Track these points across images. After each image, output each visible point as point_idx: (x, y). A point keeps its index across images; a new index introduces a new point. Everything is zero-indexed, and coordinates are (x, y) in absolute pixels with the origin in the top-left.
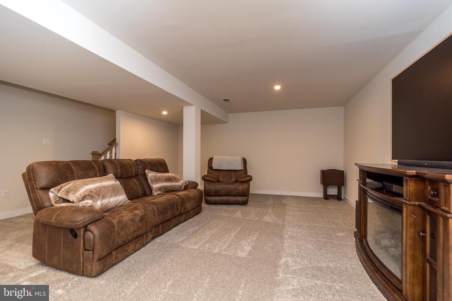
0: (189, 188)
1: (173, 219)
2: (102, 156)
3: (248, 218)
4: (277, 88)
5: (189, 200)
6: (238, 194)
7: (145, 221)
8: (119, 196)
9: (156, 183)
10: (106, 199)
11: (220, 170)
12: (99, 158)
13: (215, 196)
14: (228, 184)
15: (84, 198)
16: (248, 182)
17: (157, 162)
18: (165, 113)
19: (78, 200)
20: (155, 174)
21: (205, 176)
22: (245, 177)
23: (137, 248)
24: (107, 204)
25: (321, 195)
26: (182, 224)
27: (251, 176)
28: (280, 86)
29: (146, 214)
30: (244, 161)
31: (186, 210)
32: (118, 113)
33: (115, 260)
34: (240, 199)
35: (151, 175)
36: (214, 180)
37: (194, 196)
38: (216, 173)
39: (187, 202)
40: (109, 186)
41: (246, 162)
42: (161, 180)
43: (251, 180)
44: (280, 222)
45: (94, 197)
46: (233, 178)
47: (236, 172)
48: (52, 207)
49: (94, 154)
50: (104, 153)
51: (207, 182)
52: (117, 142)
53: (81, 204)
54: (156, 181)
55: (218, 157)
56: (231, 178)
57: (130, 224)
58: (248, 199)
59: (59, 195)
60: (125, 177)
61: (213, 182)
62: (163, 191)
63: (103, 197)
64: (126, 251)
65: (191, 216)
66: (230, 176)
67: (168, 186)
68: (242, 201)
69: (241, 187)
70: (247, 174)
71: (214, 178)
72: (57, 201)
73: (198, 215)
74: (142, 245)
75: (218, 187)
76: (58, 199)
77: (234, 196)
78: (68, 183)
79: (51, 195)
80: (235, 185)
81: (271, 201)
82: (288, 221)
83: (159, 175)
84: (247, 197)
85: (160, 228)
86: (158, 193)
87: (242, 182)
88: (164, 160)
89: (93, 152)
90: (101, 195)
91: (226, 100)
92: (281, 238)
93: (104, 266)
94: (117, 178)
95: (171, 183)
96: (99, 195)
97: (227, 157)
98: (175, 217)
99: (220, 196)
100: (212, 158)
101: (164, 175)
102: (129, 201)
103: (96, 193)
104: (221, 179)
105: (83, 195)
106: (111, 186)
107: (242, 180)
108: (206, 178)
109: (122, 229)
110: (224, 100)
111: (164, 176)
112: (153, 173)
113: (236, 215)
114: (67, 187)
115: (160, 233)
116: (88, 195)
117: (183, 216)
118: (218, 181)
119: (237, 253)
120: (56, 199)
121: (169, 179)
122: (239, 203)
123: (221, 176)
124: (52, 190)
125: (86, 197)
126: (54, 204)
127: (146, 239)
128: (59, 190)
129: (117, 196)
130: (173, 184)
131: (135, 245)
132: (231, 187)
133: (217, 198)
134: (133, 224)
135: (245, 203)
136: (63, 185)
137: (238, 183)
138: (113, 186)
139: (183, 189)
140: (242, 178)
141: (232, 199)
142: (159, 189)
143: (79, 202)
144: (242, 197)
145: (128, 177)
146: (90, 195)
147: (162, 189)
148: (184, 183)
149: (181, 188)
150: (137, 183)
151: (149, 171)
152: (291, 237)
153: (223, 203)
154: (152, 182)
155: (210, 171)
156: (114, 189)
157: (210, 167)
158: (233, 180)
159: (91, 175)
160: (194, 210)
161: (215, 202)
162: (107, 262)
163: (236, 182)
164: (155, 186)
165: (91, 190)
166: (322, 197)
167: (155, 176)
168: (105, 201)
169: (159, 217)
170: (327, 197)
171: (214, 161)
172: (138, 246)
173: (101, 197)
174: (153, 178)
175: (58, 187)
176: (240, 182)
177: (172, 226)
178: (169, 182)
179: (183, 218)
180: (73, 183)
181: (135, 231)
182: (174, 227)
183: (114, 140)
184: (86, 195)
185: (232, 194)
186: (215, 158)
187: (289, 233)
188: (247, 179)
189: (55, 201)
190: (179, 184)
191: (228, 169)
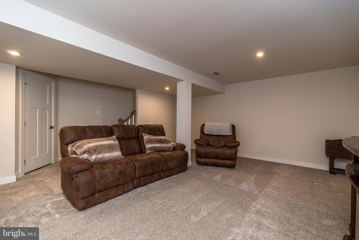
0: (177, 150)
1: (155, 174)
2: (125, 122)
3: (225, 182)
4: (260, 55)
5: (171, 160)
6: (225, 158)
7: (124, 174)
8: (113, 153)
9: (148, 144)
10: (101, 154)
11: (211, 135)
12: (123, 123)
13: (205, 158)
14: (216, 148)
15: (84, 152)
16: (236, 148)
17: (155, 127)
18: (167, 89)
19: (80, 154)
20: (149, 137)
21: (197, 140)
22: (232, 142)
23: (117, 194)
24: (102, 158)
25: (325, 167)
26: (165, 179)
27: (239, 142)
28: (263, 53)
29: (126, 169)
30: (233, 127)
31: (168, 168)
32: (137, 91)
33: (97, 201)
34: (228, 162)
35: (146, 137)
36: (204, 144)
37: (177, 157)
38: (207, 138)
39: (170, 162)
40: (106, 145)
41: (235, 128)
42: (153, 141)
43: (238, 145)
44: (256, 192)
45: (91, 153)
46: (222, 142)
47: (225, 137)
48: (69, 157)
49: (120, 120)
50: (127, 120)
51: (198, 146)
52: (136, 112)
53: (81, 157)
54: (149, 142)
55: (209, 123)
56: (220, 142)
57: (110, 175)
58: (235, 163)
59: (73, 149)
60: (127, 138)
61: (203, 145)
62: (153, 150)
63: (99, 153)
64: (107, 195)
65: (174, 173)
66: (219, 140)
67: (157, 147)
68: (230, 165)
69: (229, 152)
70: (235, 140)
71: (205, 142)
72: (72, 153)
73: (183, 173)
74: (123, 192)
75: (208, 150)
76: (73, 152)
77: (222, 159)
78: (80, 141)
79: (69, 148)
80: (223, 149)
81: (260, 168)
82: (266, 192)
83: (153, 137)
84: (234, 161)
85: (141, 180)
86: (149, 151)
87: (230, 147)
88: (162, 126)
89: (119, 119)
90: (97, 152)
91: (216, 73)
92: (246, 209)
93: (87, 204)
94: (118, 138)
95: (161, 144)
96: (95, 151)
97: (218, 124)
98: (157, 173)
99: (209, 158)
100: (204, 124)
101: (157, 137)
102: (122, 156)
103: (93, 150)
104: (211, 143)
105: (84, 151)
106: (108, 145)
107: (230, 145)
108: (198, 142)
109: (102, 178)
110: (214, 73)
111: (157, 139)
112: (148, 136)
113: (215, 177)
114: (79, 144)
115: (142, 184)
116: (88, 151)
117: (167, 173)
118: (209, 145)
119: (190, 216)
120: (71, 151)
121: (161, 141)
122: (227, 166)
123: (212, 140)
124: (70, 145)
125: (86, 152)
126: (70, 155)
127: (127, 187)
128: (74, 146)
129: (111, 153)
130: (163, 145)
131: (117, 192)
132: (219, 151)
133: (206, 160)
134: (112, 175)
135: (232, 167)
136: (77, 142)
137: (226, 148)
138: (110, 145)
139: (171, 149)
140: (230, 143)
141: (220, 161)
142: (150, 149)
143: (81, 155)
144: (230, 161)
145: (129, 139)
146: (89, 150)
147: (153, 149)
148: (173, 145)
149: (170, 149)
150: (135, 143)
151: (145, 134)
152: (258, 212)
153: (212, 164)
154: (146, 143)
155: (202, 135)
156: (110, 147)
157: (202, 132)
158: (223, 144)
159: (99, 136)
160: (178, 168)
161: (204, 163)
162: (89, 201)
163: (225, 146)
164: (148, 146)
165: (91, 147)
166: (328, 170)
167: (149, 138)
168: (100, 156)
169: (139, 172)
170: (333, 171)
171: (206, 127)
172: (119, 192)
173: (97, 153)
174: (147, 139)
175: (73, 144)
176: (228, 147)
177: (154, 180)
178: (159, 144)
179: (166, 174)
180: (83, 141)
181: (114, 181)
182: (156, 181)
183: (135, 111)
184: (86, 151)
185: (221, 158)
186: (207, 124)
187: (259, 206)
188: (235, 144)
189: (71, 153)
190: (169, 146)
191: (217, 134)
